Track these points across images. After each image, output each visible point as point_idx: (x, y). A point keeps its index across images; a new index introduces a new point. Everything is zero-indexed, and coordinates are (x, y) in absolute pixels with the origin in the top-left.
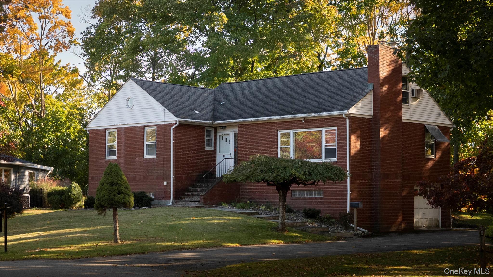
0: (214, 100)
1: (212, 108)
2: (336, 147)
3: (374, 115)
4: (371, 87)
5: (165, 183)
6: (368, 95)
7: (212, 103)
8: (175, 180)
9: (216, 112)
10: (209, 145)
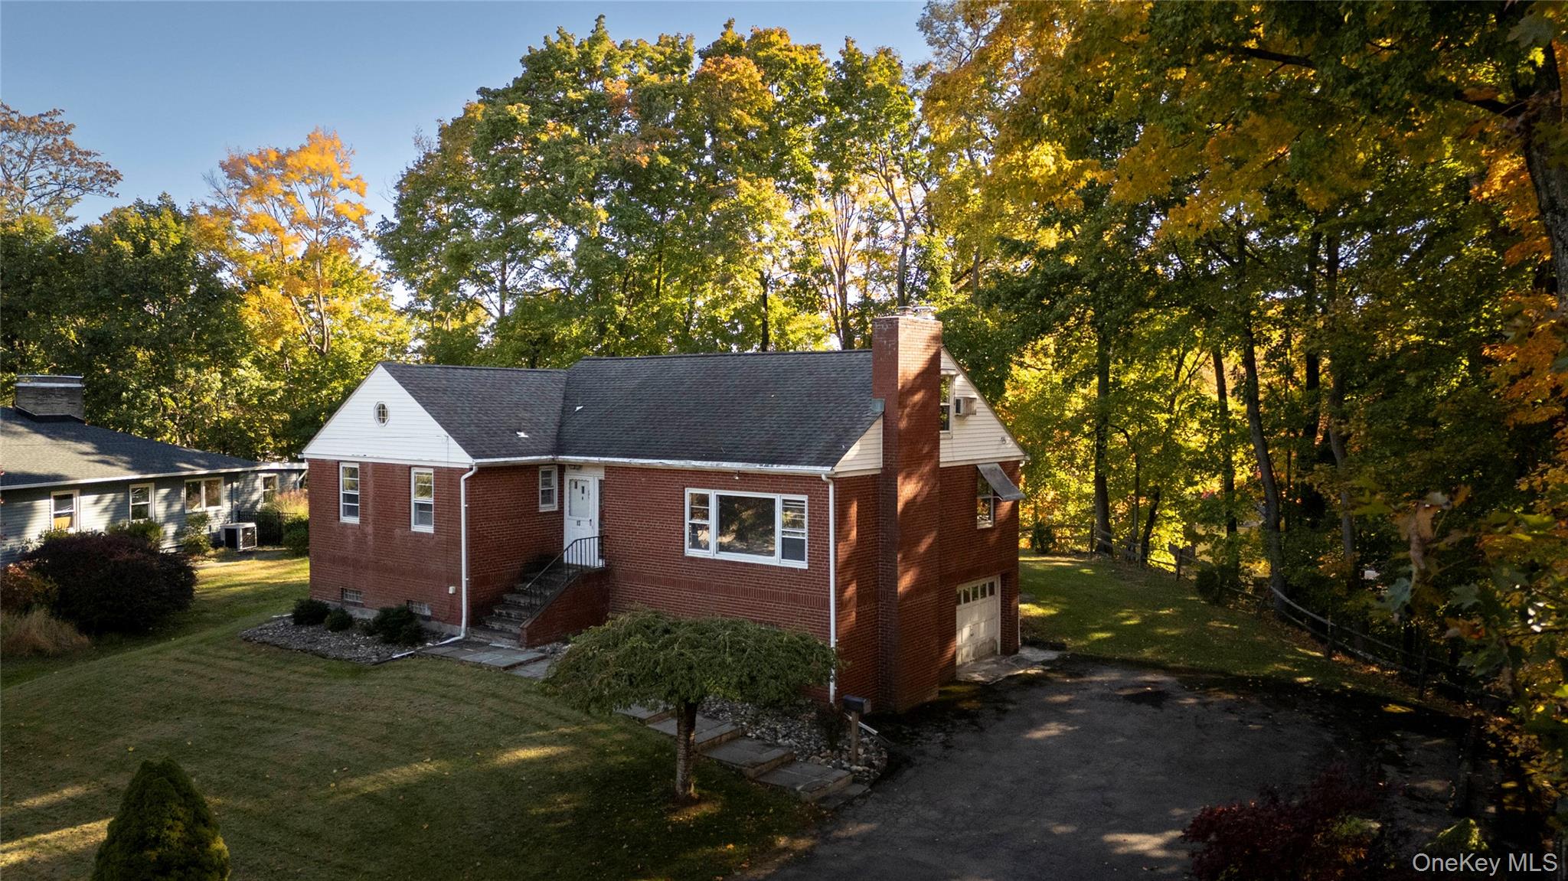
0: (565, 398)
1: (557, 419)
2: (806, 538)
3: (884, 468)
4: (878, 407)
5: (451, 590)
6: (873, 427)
7: (559, 406)
8: (470, 584)
9: (565, 429)
10: (548, 499)
